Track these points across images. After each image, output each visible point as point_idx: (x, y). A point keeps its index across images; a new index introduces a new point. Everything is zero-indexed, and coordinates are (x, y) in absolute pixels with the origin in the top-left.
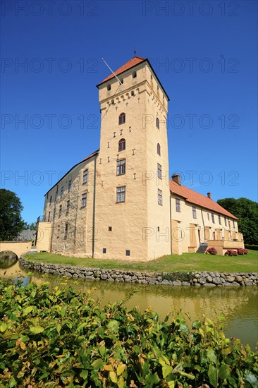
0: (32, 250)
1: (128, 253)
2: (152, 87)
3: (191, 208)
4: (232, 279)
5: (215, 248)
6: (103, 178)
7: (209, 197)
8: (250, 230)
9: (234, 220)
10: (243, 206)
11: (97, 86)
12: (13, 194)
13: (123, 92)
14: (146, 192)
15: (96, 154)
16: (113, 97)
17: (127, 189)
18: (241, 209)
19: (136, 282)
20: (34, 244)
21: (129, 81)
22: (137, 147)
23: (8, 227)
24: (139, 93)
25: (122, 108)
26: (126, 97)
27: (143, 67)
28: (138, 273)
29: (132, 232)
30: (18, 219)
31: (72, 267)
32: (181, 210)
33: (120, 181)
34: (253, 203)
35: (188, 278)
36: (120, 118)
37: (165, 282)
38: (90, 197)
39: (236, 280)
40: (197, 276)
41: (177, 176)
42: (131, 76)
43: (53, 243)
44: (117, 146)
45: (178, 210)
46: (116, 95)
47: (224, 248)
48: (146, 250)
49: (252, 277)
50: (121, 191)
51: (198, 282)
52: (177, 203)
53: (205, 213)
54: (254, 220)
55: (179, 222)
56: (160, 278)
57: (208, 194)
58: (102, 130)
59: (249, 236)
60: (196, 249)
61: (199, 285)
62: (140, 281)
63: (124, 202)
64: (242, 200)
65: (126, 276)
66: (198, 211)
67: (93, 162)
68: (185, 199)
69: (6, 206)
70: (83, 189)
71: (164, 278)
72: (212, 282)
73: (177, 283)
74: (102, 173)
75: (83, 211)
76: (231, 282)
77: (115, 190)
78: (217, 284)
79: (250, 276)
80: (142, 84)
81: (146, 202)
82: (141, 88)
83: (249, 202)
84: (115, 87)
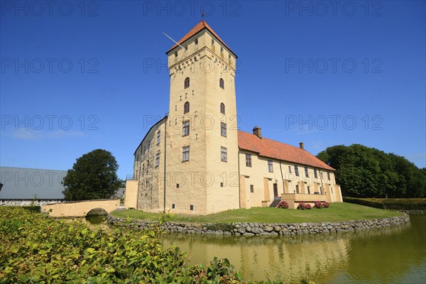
0: (121, 207)
1: (192, 207)
2: (213, 51)
3: (266, 162)
4: (270, 229)
5: (287, 201)
6: (171, 139)
7: (301, 147)
8: (365, 181)
9: (328, 171)
10: (356, 154)
11: (167, 53)
12: (109, 153)
13: (187, 58)
14: (205, 150)
15: (166, 117)
16: (179, 63)
17: (191, 149)
18: (353, 158)
19: (187, 233)
20: (122, 201)
21: (192, 47)
22: (198, 110)
23: (105, 186)
24: (201, 58)
25: (187, 73)
26: (190, 63)
27: (203, 33)
28: (188, 224)
29: (195, 189)
30: (114, 177)
31: (139, 221)
32: (252, 164)
33: (185, 141)
34: (369, 149)
35: (229, 228)
36: (185, 82)
37: (210, 232)
38: (162, 156)
39: (274, 230)
40: (238, 226)
41: (257, 129)
42: (194, 43)
43: (139, 201)
44: (183, 109)
45: (249, 164)
46: (181, 61)
47: (295, 202)
48: (206, 205)
49: (291, 227)
50: (186, 150)
51: (238, 232)
52: (247, 159)
53: (285, 167)
54: (370, 169)
55: (248, 177)
56: (205, 228)
57: (301, 144)
58: (171, 94)
59: (364, 188)
60: (269, 204)
61: (239, 234)
62: (189, 231)
63: (188, 161)
64: (355, 147)
65: (179, 227)
66: (276, 165)
67: (164, 124)
68: (257, 154)
69: (103, 165)
70: (157, 149)
71: (208, 229)
72: (251, 232)
73: (219, 233)
74: (171, 134)
75: (156, 170)
76: (270, 232)
77: (182, 150)
78: (255, 234)
79: (289, 226)
80: (202, 49)
81: (205, 160)
82: (202, 54)
83: (363, 149)
84: (181, 53)
